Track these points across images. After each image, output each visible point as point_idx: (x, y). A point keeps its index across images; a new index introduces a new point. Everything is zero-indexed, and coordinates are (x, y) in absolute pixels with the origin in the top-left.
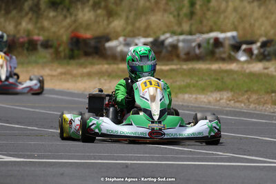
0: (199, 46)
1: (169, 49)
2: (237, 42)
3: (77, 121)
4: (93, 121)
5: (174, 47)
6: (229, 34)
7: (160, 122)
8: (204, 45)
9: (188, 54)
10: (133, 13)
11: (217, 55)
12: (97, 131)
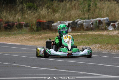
0: (92, 24)
1: (80, 25)
2: (108, 22)
3: (42, 50)
4: (48, 50)
6: (105, 18)
7: (71, 51)
8: (95, 23)
9: (87, 27)
10: (64, 10)
11: (100, 28)
12: (49, 54)
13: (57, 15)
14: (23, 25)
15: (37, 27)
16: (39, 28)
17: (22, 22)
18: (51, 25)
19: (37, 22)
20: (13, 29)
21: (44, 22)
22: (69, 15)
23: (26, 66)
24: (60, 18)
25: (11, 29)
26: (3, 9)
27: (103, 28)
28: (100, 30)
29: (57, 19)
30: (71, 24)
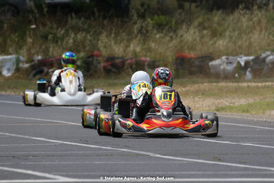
1: (270, 66)
10: (237, 32)
13: (221, 43)
14: (146, 64)
15: (177, 70)
16: (181, 71)
17: (143, 58)
18: (208, 64)
19: (177, 59)
20: (123, 73)
21: (191, 58)
22: (247, 43)
23: (152, 155)
24: (227, 49)
25: (119, 73)
26: (103, 28)
29: (220, 51)
30: (251, 63)
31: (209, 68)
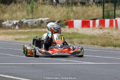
1: (25, 24)
5: (27, 24)
6: (46, 19)
8: (37, 23)
9: (32, 26)
11: (42, 26)
13: (6, 16)
18: (2, 23)
22: (16, 16)
23: (10, 55)
24: (9, 18)
27: (44, 26)
28: (42, 28)
29: (6, 19)
30: (18, 23)
31: (2, 25)
